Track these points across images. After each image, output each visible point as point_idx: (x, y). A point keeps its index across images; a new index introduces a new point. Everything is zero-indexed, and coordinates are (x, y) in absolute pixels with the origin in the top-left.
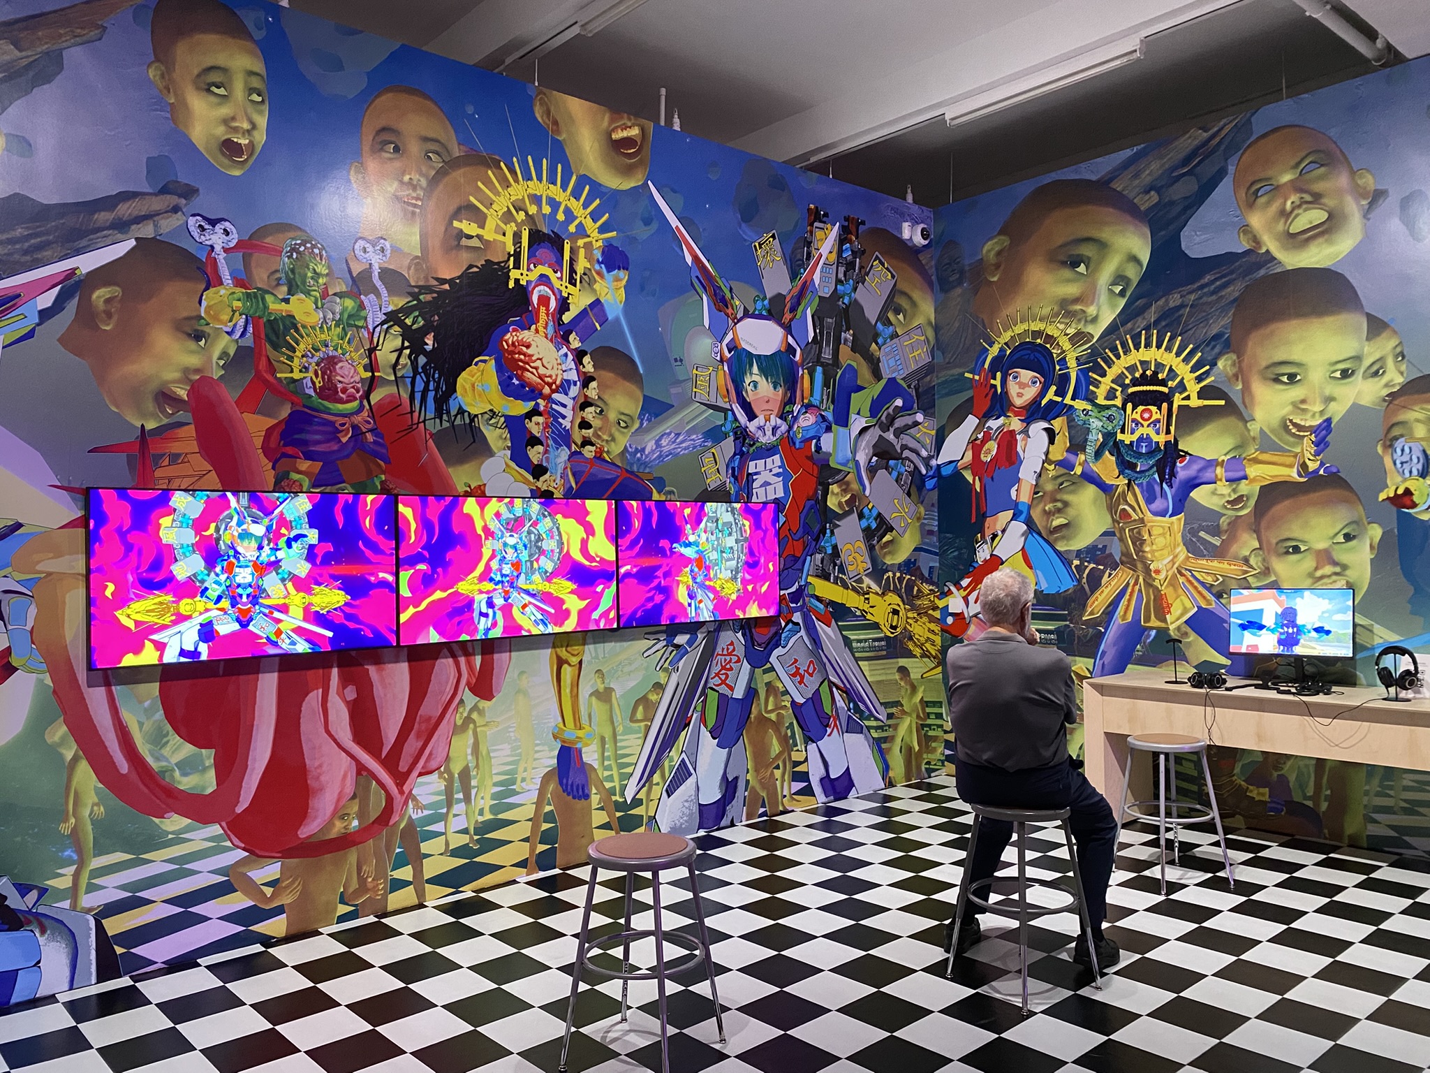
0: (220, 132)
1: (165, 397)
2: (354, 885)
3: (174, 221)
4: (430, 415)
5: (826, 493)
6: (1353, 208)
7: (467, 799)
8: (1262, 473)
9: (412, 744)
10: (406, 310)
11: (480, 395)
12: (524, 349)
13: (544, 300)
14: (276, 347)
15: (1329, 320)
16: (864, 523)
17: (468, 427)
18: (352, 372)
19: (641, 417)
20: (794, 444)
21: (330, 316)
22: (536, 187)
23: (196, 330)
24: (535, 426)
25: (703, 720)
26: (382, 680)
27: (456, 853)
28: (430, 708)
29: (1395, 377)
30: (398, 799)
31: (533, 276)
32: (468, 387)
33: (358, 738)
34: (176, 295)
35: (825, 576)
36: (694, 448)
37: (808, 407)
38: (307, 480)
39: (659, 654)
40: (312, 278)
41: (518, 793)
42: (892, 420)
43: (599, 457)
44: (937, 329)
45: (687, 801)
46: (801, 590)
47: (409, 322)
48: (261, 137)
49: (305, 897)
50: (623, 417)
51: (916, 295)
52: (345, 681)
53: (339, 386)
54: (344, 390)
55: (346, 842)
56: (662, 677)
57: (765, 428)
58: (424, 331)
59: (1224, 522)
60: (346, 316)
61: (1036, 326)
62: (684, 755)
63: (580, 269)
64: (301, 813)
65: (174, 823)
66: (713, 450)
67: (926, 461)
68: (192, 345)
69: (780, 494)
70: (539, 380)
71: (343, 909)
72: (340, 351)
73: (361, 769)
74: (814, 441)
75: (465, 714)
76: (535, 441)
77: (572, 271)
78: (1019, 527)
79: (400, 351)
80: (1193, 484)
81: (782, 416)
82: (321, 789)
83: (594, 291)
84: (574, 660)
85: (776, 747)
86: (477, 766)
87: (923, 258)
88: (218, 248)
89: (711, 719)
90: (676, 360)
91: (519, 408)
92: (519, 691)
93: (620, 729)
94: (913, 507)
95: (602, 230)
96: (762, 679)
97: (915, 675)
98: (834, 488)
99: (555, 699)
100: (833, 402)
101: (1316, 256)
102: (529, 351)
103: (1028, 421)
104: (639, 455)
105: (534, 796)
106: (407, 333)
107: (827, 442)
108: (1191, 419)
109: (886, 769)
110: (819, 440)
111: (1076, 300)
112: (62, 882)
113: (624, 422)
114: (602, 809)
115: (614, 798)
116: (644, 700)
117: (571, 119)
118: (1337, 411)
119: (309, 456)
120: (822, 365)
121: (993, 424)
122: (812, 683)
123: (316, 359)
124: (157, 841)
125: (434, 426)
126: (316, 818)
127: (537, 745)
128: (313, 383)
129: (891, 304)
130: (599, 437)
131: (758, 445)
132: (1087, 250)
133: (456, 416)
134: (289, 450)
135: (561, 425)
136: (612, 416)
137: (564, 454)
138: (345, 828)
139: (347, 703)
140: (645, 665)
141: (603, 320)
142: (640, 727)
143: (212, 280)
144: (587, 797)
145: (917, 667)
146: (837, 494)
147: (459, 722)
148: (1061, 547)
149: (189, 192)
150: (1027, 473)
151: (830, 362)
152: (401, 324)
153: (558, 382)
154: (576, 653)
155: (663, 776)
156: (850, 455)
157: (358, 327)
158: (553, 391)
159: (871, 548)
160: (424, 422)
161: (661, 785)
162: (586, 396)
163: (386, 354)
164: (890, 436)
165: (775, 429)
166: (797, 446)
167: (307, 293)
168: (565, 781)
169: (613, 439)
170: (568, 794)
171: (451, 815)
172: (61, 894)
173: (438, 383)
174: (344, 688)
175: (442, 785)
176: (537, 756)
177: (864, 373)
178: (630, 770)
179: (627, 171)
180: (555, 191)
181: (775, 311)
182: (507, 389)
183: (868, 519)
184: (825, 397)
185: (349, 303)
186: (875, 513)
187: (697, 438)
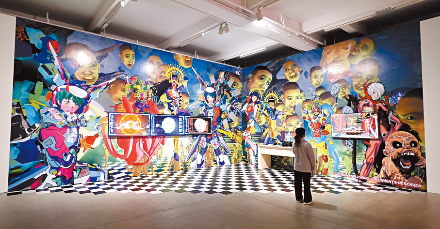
0: (128, 63)
1: (119, 100)
3: (122, 75)
5: (221, 115)
6: (298, 73)
7: (160, 159)
8: (287, 114)
9: (152, 151)
10: (153, 87)
11: (164, 99)
12: (171, 92)
13: (174, 85)
14: (135, 92)
15: (296, 90)
17: (162, 104)
18: (145, 96)
19: (189, 102)
21: (142, 88)
22: (174, 68)
23: (124, 90)
25: (198, 151)
26: (148, 141)
27: (158, 167)
28: (155, 145)
29: (304, 99)
30: (150, 159)
31: (173, 81)
32: (162, 98)
33: (144, 149)
34: (121, 85)
35: (221, 129)
36: (198, 107)
37: (218, 101)
39: (191, 140)
40: (140, 83)
41: (168, 159)
42: (233, 103)
44: (242, 89)
45: (195, 163)
46: (216, 131)
48: (134, 63)
49: (136, 171)
51: (238, 83)
52: (142, 141)
53: (143, 98)
57: (210, 105)
58: (156, 90)
59: (281, 121)
60: (144, 88)
61: (256, 89)
62: (195, 156)
64: (136, 159)
65: (118, 159)
67: (240, 110)
68: (123, 92)
69: (213, 115)
70: (173, 97)
72: (143, 93)
73: (144, 153)
74: (219, 107)
75: (160, 147)
76: (172, 106)
77: (179, 80)
78: (253, 121)
79: (152, 93)
80: (277, 115)
82: (139, 156)
83: (182, 83)
84: (177, 140)
85: (211, 156)
86: (162, 155)
87: (240, 77)
89: (200, 151)
90: (195, 94)
93: (184, 151)
94: (237, 118)
95: (184, 74)
96: (209, 145)
97: (237, 146)
99: (174, 146)
100: (223, 100)
101: (294, 80)
103: (255, 104)
105: (170, 160)
106: (153, 90)
107: (221, 107)
108: (277, 105)
109: (231, 161)
111: (262, 85)
112: (103, 165)
113: (186, 103)
114: (181, 163)
115: (183, 162)
116: (188, 147)
117: (180, 58)
118: (296, 104)
119: (139, 108)
120: (221, 94)
121: (250, 104)
122: (218, 146)
123: (140, 94)
124: (116, 161)
125: (157, 104)
126: (138, 160)
127: (171, 152)
129: (234, 84)
130: (182, 106)
131: (209, 107)
132: (263, 77)
133: (160, 102)
134: (136, 107)
135: (176, 104)
136: (184, 102)
137: (176, 108)
138: (142, 162)
139: (143, 144)
140: (189, 141)
141: (183, 88)
142: (187, 151)
143: (126, 83)
144: (179, 161)
145: (237, 145)
146: (223, 115)
148: (259, 125)
149: (124, 71)
150: (255, 113)
153: (176, 97)
155: (191, 159)
156: (225, 109)
157: (146, 90)
158: (175, 99)
159: (229, 125)
160: (155, 103)
162: (180, 99)
163: (150, 94)
164: (233, 106)
165: (212, 105)
166: (216, 107)
167: (139, 85)
169: (184, 106)
170: (176, 160)
171: (157, 162)
172: (103, 167)
173: (158, 97)
175: (156, 157)
176: (171, 154)
177: (228, 96)
179: (188, 65)
180: (177, 69)
181: (212, 86)
182: (168, 98)
185: (145, 86)
186: (230, 119)
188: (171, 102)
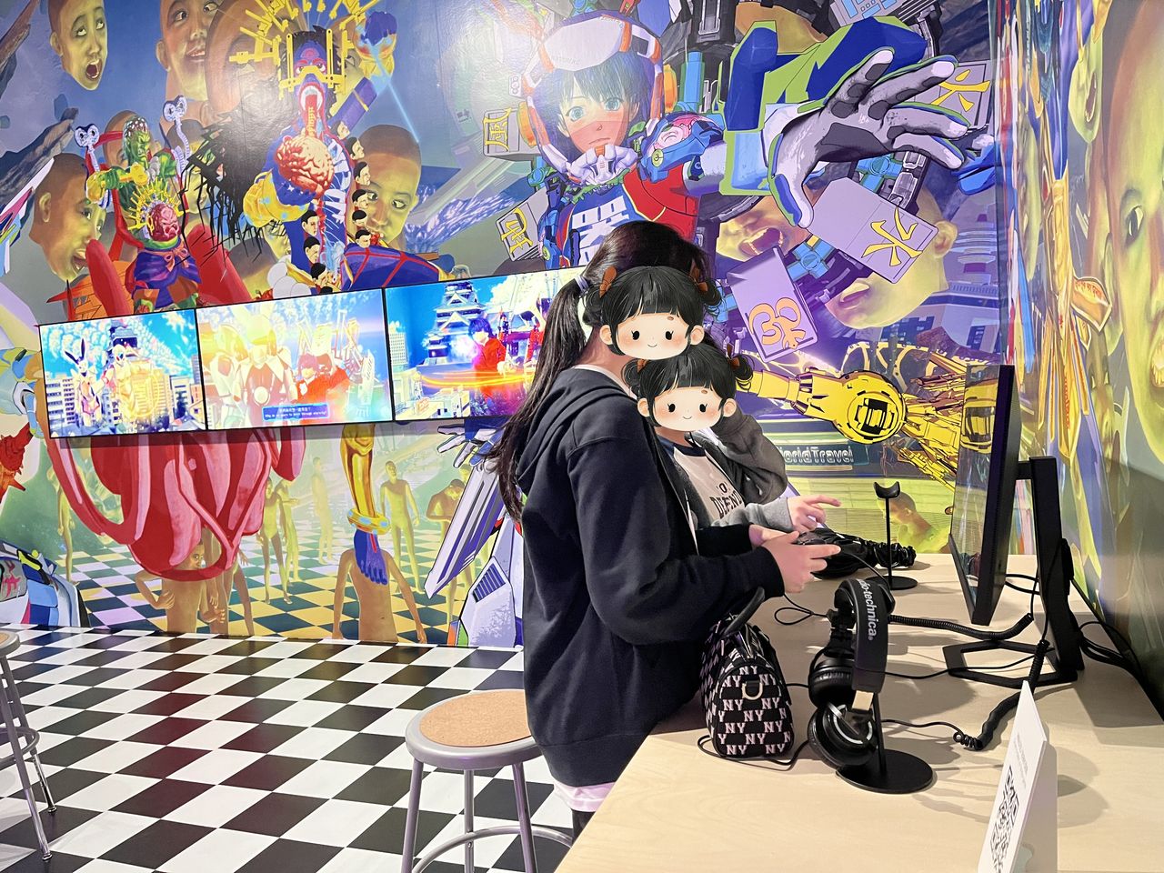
0: (85, 62)
1: (76, 259)
2: (206, 609)
3: (70, 136)
4: (226, 237)
5: (713, 235)
7: (280, 561)
9: (236, 510)
11: (262, 209)
12: (296, 155)
13: (311, 100)
14: (126, 208)
16: (798, 270)
17: (255, 241)
18: (172, 215)
19: (420, 192)
20: (649, 175)
21: (154, 173)
23: (85, 209)
24: (311, 228)
26: (212, 456)
27: (275, 603)
28: (246, 482)
30: (230, 552)
31: (300, 79)
32: (252, 204)
33: (200, 500)
34: (73, 188)
36: (489, 213)
37: (672, 119)
38: (151, 303)
39: (457, 450)
40: (141, 147)
41: (321, 565)
42: (864, 92)
43: (375, 244)
45: (499, 610)
47: (204, 161)
48: (105, 53)
49: (176, 607)
50: (399, 197)
52: (189, 455)
53: (164, 227)
54: (168, 230)
55: (198, 575)
56: (462, 475)
57: (595, 167)
58: (215, 166)
60: (163, 170)
62: (493, 561)
63: (343, 54)
65: (106, 539)
66: (517, 210)
68: (84, 220)
70: (312, 181)
71: (200, 624)
72: (163, 199)
74: (687, 165)
75: (273, 490)
76: (312, 241)
77: (336, 58)
79: (201, 187)
81: (627, 143)
82: (180, 533)
83: (361, 70)
84: (364, 451)
86: (285, 535)
88: (90, 147)
90: (460, 115)
91: (296, 212)
92: (315, 475)
93: (416, 523)
94: (923, 229)
98: (731, 226)
99: (348, 485)
100: (723, 98)
102: (301, 156)
104: (420, 235)
105: (336, 571)
106: (204, 171)
107: (714, 161)
110: (698, 159)
113: (398, 202)
114: (400, 596)
115: (413, 589)
116: (441, 496)
119: (151, 287)
120: (700, 47)
123: (149, 210)
125: (229, 245)
126: (178, 554)
127: (335, 525)
128: (149, 229)
130: (373, 224)
131: (585, 190)
133: (245, 233)
134: (140, 283)
135: (334, 220)
136: (387, 198)
137: (339, 248)
138: (198, 564)
139: (191, 472)
140: (441, 460)
141: (371, 98)
142: (438, 523)
144: (385, 582)
146: (737, 233)
147: (269, 496)
149: (74, 114)
151: (717, 38)
152: (199, 164)
153: (329, 178)
154: (365, 443)
155: (468, 577)
156: (761, 168)
157: (171, 176)
158: (325, 188)
159: (816, 308)
160: (222, 243)
161: (467, 587)
162: (358, 185)
164: (860, 120)
165: (612, 165)
166: (655, 178)
167: (139, 161)
168: (362, 562)
169: (390, 223)
170: (367, 575)
171: (268, 573)
173: (229, 207)
174: (188, 460)
175: (260, 546)
176: (335, 535)
177: (794, 32)
178: (430, 565)
182: (286, 198)
183: (807, 262)
184: (707, 95)
185: (165, 159)
186: (823, 252)
187: (494, 200)
188: (305, 218)
